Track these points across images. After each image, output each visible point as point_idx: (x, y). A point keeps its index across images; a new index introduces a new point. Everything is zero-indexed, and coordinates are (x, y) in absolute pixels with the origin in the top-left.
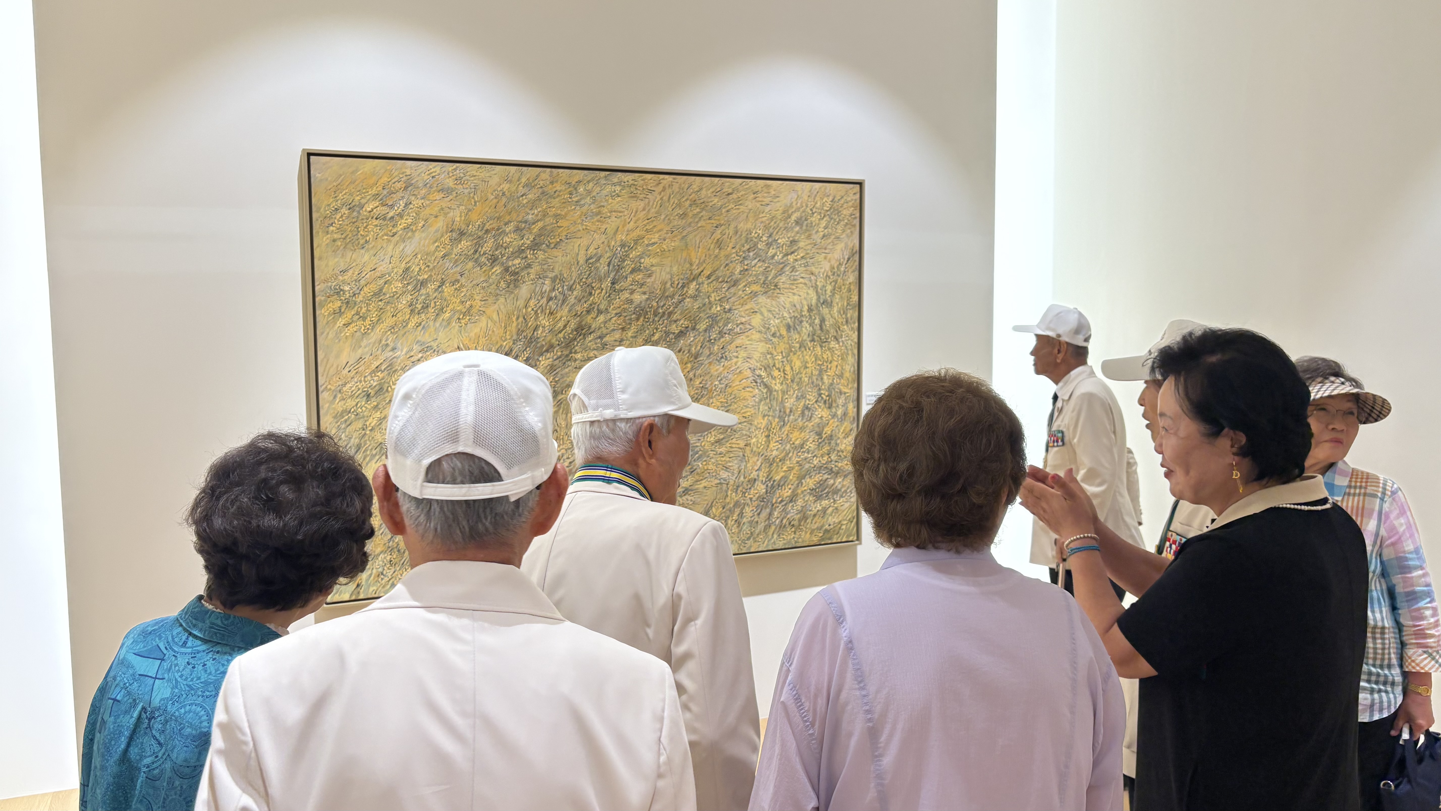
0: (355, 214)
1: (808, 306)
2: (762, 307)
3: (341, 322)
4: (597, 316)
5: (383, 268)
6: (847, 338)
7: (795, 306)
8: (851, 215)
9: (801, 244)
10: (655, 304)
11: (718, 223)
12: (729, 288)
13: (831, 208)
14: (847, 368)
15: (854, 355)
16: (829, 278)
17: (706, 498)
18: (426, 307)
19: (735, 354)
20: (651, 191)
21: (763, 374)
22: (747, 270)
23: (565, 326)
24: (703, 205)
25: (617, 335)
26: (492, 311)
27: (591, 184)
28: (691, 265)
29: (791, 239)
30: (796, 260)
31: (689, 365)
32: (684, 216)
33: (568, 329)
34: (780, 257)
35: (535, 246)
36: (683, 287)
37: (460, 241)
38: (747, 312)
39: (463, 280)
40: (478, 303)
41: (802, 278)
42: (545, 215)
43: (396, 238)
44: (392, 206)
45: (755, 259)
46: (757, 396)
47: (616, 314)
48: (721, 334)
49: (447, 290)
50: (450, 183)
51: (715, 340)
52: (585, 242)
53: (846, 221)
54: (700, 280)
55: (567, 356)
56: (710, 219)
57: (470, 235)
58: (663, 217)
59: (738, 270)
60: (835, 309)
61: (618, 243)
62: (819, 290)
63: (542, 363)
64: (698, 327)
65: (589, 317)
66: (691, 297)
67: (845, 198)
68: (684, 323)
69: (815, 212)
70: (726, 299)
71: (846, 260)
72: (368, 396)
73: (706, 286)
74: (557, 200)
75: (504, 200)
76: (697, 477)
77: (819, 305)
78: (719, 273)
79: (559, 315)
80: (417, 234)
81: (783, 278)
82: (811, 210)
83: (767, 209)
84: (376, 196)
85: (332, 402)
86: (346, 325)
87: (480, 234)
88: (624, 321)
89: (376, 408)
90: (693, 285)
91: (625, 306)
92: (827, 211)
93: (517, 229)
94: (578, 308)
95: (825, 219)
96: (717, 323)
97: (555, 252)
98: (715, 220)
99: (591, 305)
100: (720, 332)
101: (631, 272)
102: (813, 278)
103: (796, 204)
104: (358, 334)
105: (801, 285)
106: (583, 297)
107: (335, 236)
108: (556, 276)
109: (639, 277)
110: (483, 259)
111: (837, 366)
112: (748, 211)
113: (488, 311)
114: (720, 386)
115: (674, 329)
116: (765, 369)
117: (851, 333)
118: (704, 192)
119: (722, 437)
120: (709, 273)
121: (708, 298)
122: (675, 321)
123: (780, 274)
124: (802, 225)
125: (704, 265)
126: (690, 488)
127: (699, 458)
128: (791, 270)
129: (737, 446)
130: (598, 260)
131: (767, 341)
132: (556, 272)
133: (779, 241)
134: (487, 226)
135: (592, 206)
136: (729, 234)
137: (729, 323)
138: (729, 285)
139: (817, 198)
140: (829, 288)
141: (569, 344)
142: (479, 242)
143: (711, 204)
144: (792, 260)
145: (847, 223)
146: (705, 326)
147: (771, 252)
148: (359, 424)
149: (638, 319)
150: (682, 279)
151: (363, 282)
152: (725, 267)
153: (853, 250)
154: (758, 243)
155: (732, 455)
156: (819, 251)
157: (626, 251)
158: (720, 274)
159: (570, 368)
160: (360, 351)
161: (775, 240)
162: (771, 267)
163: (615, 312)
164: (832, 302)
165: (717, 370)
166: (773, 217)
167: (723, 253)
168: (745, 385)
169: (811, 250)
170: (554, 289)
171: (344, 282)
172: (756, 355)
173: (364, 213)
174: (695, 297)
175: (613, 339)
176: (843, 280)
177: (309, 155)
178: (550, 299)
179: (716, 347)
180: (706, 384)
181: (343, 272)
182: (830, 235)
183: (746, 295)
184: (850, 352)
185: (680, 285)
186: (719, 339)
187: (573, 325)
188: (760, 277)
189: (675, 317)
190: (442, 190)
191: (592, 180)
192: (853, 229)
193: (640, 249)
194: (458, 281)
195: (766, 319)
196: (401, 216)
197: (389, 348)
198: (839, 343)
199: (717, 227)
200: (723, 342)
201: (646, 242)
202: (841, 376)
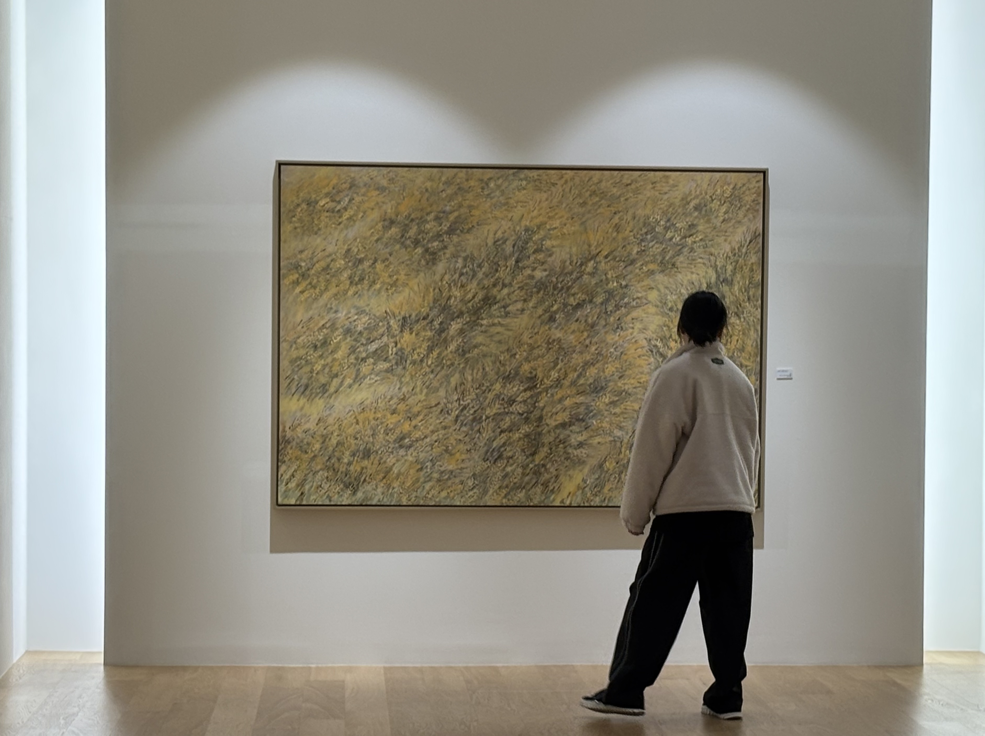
0: (311, 208)
1: (707, 284)
2: (659, 284)
3: (298, 290)
4: (502, 289)
5: (330, 249)
6: (749, 315)
7: (693, 283)
8: (754, 201)
9: (700, 228)
10: (554, 280)
11: (616, 210)
12: (625, 267)
13: (731, 195)
14: (749, 342)
15: (757, 331)
16: (730, 258)
17: (600, 453)
18: (362, 279)
19: (631, 325)
20: (554, 184)
21: (659, 344)
22: (644, 251)
23: (474, 297)
24: (602, 195)
26: (413, 283)
27: (500, 181)
28: (590, 246)
29: (690, 223)
30: (695, 242)
31: (586, 334)
32: (584, 204)
33: (476, 299)
34: (678, 239)
35: (451, 231)
36: (581, 265)
37: (390, 228)
38: (644, 288)
39: (391, 259)
40: (402, 277)
41: (701, 258)
42: (460, 206)
43: (342, 226)
44: (339, 202)
45: (653, 241)
46: (653, 364)
47: (519, 288)
48: (617, 307)
49: (379, 266)
50: (384, 183)
51: (611, 311)
52: (493, 227)
53: (748, 206)
54: (598, 259)
55: (475, 321)
56: (608, 206)
57: (399, 223)
58: (564, 205)
59: (635, 251)
60: (736, 288)
61: (523, 228)
62: (718, 269)
63: (453, 326)
64: (595, 300)
65: (495, 290)
66: (589, 274)
67: (747, 185)
68: (581, 296)
69: (715, 199)
70: (622, 276)
71: (748, 241)
72: (315, 347)
73: (603, 264)
74: (471, 194)
75: (427, 195)
76: (592, 433)
77: (719, 283)
78: (616, 253)
79: (468, 288)
80: (357, 223)
81: (681, 258)
82: (711, 197)
83: (666, 197)
84: (327, 195)
85: (288, 351)
86: (302, 292)
87: (407, 222)
88: (526, 294)
89: (321, 356)
90: (591, 264)
91: (528, 281)
92: (727, 198)
93: (437, 218)
94: (486, 282)
95: (725, 205)
96: (613, 297)
97: (468, 236)
98: (614, 207)
99: (497, 279)
100: (616, 306)
101: (534, 253)
102: (712, 258)
103: (696, 191)
104: (310, 300)
105: (700, 265)
106: (490, 273)
107: (297, 225)
108: (468, 256)
109: (541, 256)
110: (408, 242)
111: (737, 341)
112: (646, 199)
113: (410, 284)
114: (615, 353)
115: (572, 301)
116: (661, 340)
117: (753, 310)
118: (603, 184)
119: (617, 398)
120: (606, 253)
121: (605, 275)
122: (573, 295)
123: (678, 255)
124: (701, 211)
125: (602, 247)
126: (585, 442)
127: (593, 416)
128: (689, 251)
129: (631, 408)
130: (504, 242)
131: (664, 314)
132: (468, 252)
133: (677, 225)
134: (413, 216)
135: (501, 198)
136: (627, 220)
137: (626, 297)
138: (625, 264)
139: (718, 186)
140: (730, 268)
142: (405, 228)
143: (610, 194)
144: (690, 242)
145: (749, 209)
146: (602, 299)
147: (669, 235)
148: (307, 369)
149: (538, 292)
150: (580, 259)
151: (315, 260)
152: (622, 248)
153: (755, 233)
154: (655, 227)
155: (626, 416)
156: (719, 234)
157: (530, 235)
158: (618, 254)
159: (477, 332)
160: (311, 313)
161: (673, 224)
162: (669, 248)
163: (517, 286)
164: (732, 280)
165: (613, 339)
166: (671, 204)
167: (620, 236)
168: (642, 353)
169: (710, 233)
170: (465, 266)
171: (301, 259)
172: (652, 327)
173: (318, 207)
174: (592, 274)
175: (515, 308)
176: (745, 261)
177: (280, 164)
178: (461, 274)
179: (612, 319)
180: (601, 351)
181: (301, 252)
182: (730, 219)
183: (643, 273)
184: (752, 328)
185: (578, 264)
186: (615, 311)
187: (480, 296)
188: (658, 257)
189: (573, 291)
190: (378, 189)
191: (502, 176)
192: (755, 214)
193: (542, 233)
194: (387, 259)
195: (662, 295)
196: (345, 209)
197: (333, 311)
198: (740, 318)
199: (615, 213)
200: (619, 314)
201: (548, 227)
202: (742, 350)
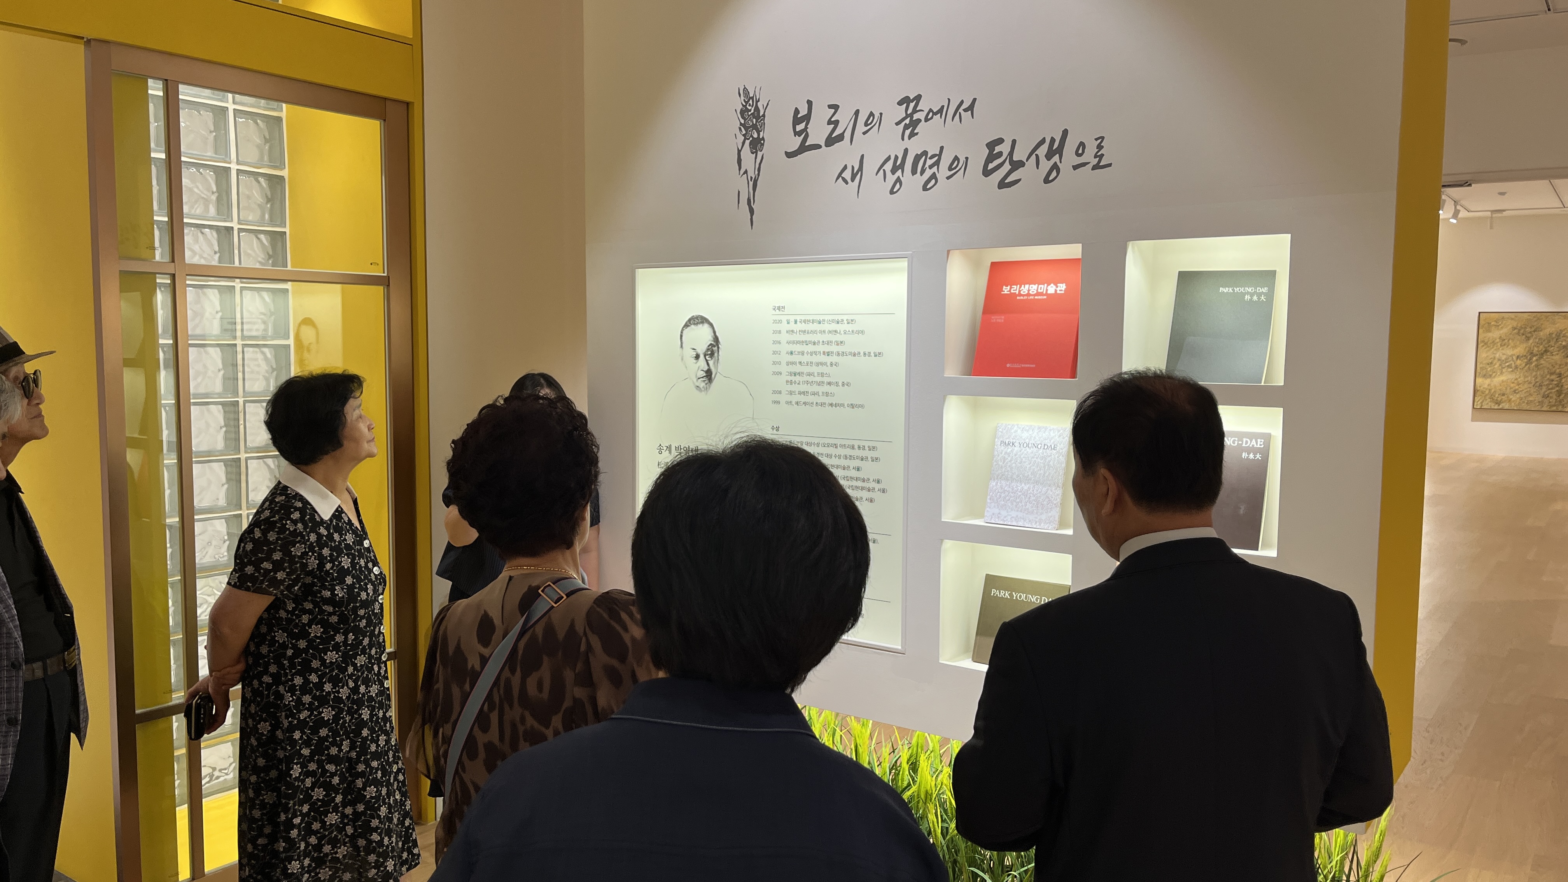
0: (1489, 325)
3: (1484, 348)
4: (1551, 348)
5: (1494, 336)
18: (1504, 345)
23: (1541, 350)
25: (1557, 353)
26: (1522, 346)
35: (1534, 331)
37: (1515, 330)
39: (1514, 339)
40: (1518, 344)
42: (1538, 323)
43: (1499, 330)
44: (1499, 323)
47: (1557, 347)
49: (1510, 341)
50: (1513, 317)
52: (1549, 330)
55: (1541, 357)
61: (1560, 330)
63: (1534, 359)
65: (1549, 348)
72: (1488, 364)
74: (1542, 320)
75: (1528, 320)
79: (1540, 347)
80: (1504, 329)
84: (1495, 321)
85: (1480, 365)
89: (1490, 367)
93: (1530, 327)
97: (1540, 332)
99: (1549, 345)
104: (1487, 351)
106: (1548, 343)
107: (1484, 330)
108: (1540, 338)
110: (1520, 334)
130: (1553, 334)
134: (1522, 326)
135: (1552, 321)
141: (1542, 354)
142: (1519, 330)
148: (1485, 370)
151: (1490, 339)
157: (1562, 332)
159: (1542, 360)
160: (1487, 354)
170: (1539, 341)
171: (1485, 339)
173: (1492, 325)
177: (1480, 313)
178: (1538, 343)
181: (1485, 337)
187: (1544, 350)
190: (1511, 319)
191: (1553, 315)
196: (1501, 325)
197: (1495, 354)
